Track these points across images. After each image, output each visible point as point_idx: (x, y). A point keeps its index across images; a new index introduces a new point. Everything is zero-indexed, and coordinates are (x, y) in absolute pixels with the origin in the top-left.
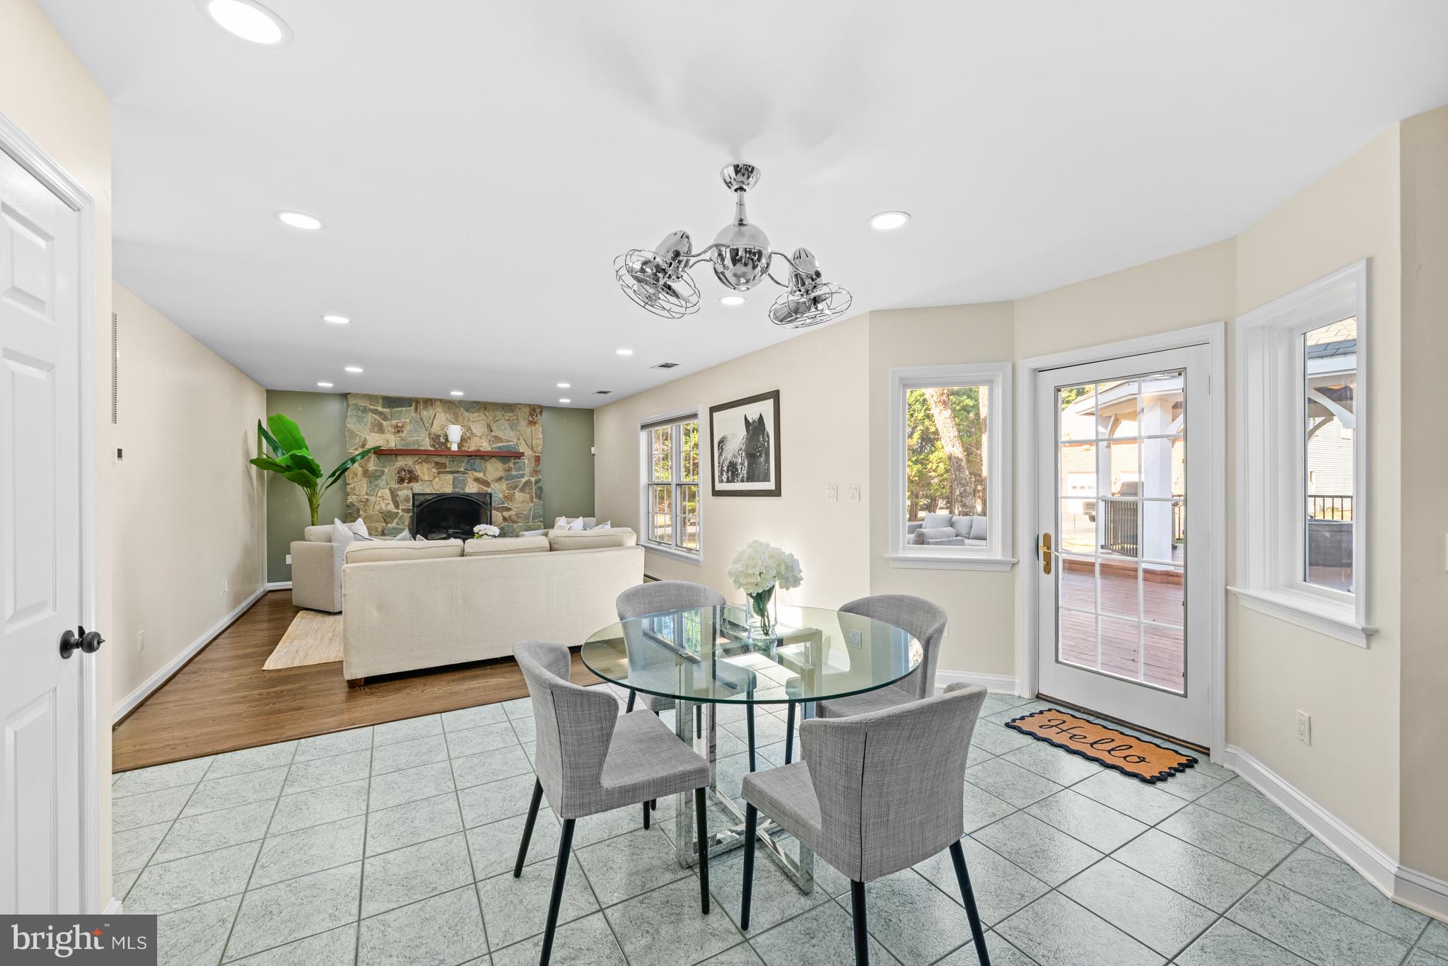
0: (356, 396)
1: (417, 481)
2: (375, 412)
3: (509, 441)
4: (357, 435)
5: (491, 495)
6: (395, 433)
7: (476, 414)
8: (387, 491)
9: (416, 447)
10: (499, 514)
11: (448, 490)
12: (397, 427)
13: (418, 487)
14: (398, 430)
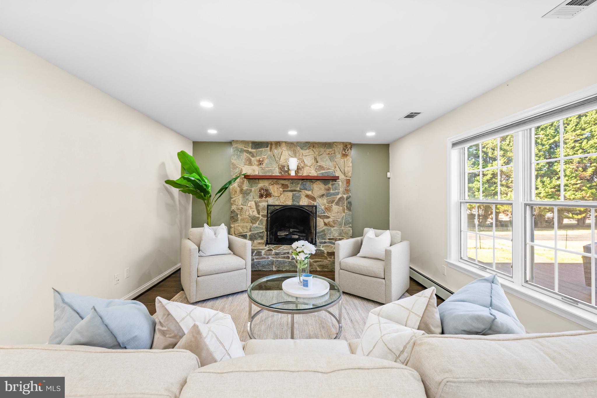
0: (237, 142)
1: (271, 197)
2: (247, 152)
3: (328, 169)
4: (237, 167)
5: (316, 206)
6: (258, 166)
7: (307, 151)
8: (253, 203)
9: (270, 174)
10: (322, 220)
11: (289, 203)
12: (260, 161)
13: (271, 201)
14: (260, 163)
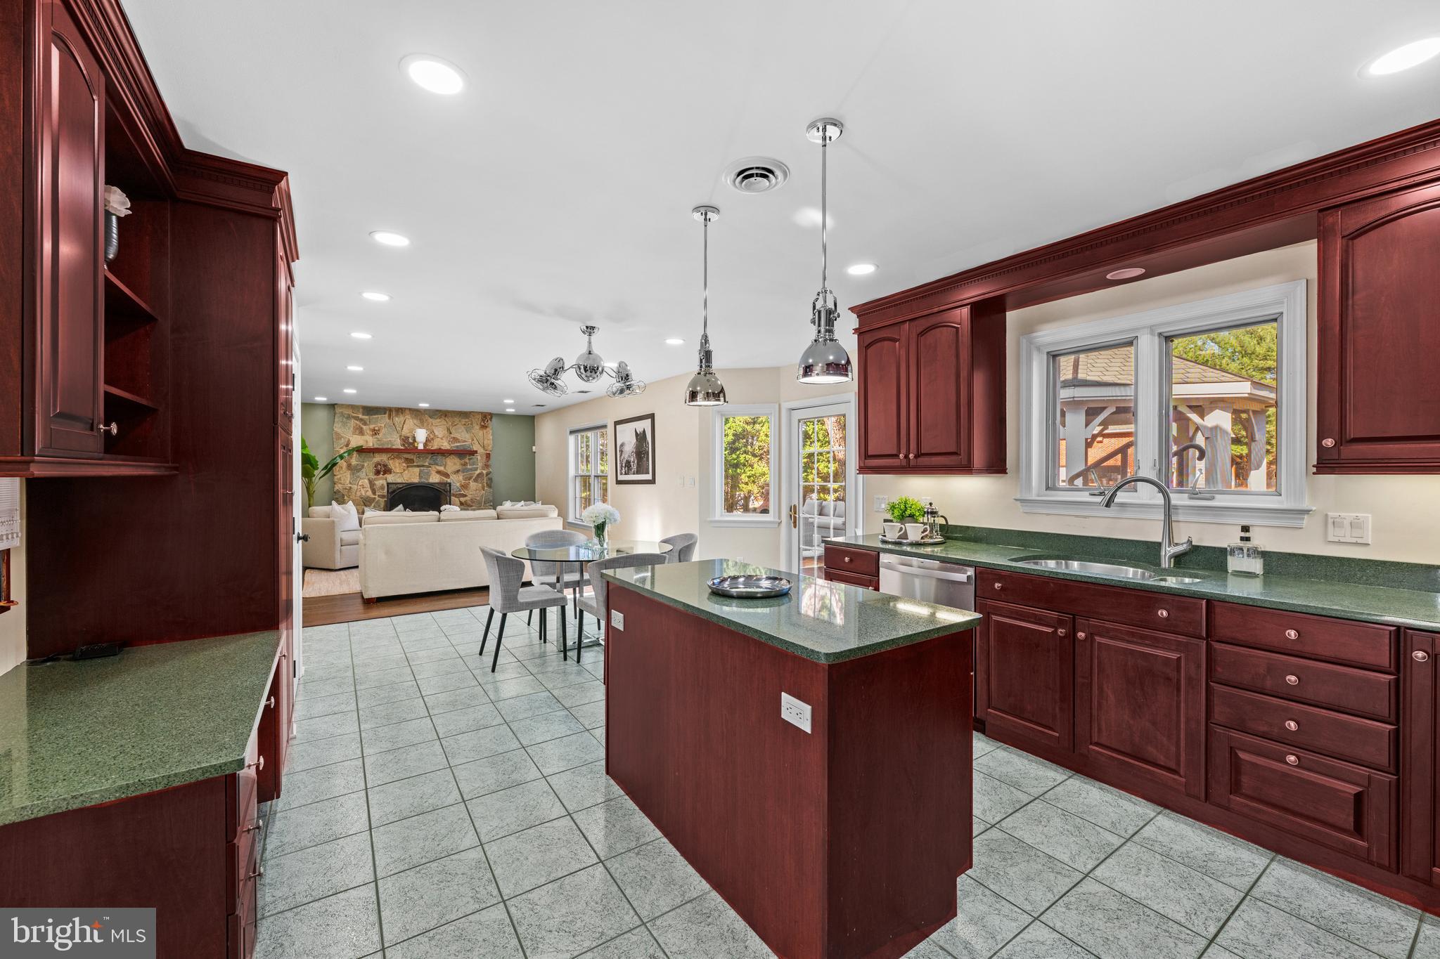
0: (342, 406)
1: (391, 473)
2: (357, 418)
3: (465, 441)
4: (342, 437)
5: (450, 484)
6: (372, 436)
7: (439, 420)
8: (366, 481)
9: (389, 446)
10: (457, 499)
11: (416, 480)
12: (375, 430)
13: (391, 478)
14: (375, 432)
